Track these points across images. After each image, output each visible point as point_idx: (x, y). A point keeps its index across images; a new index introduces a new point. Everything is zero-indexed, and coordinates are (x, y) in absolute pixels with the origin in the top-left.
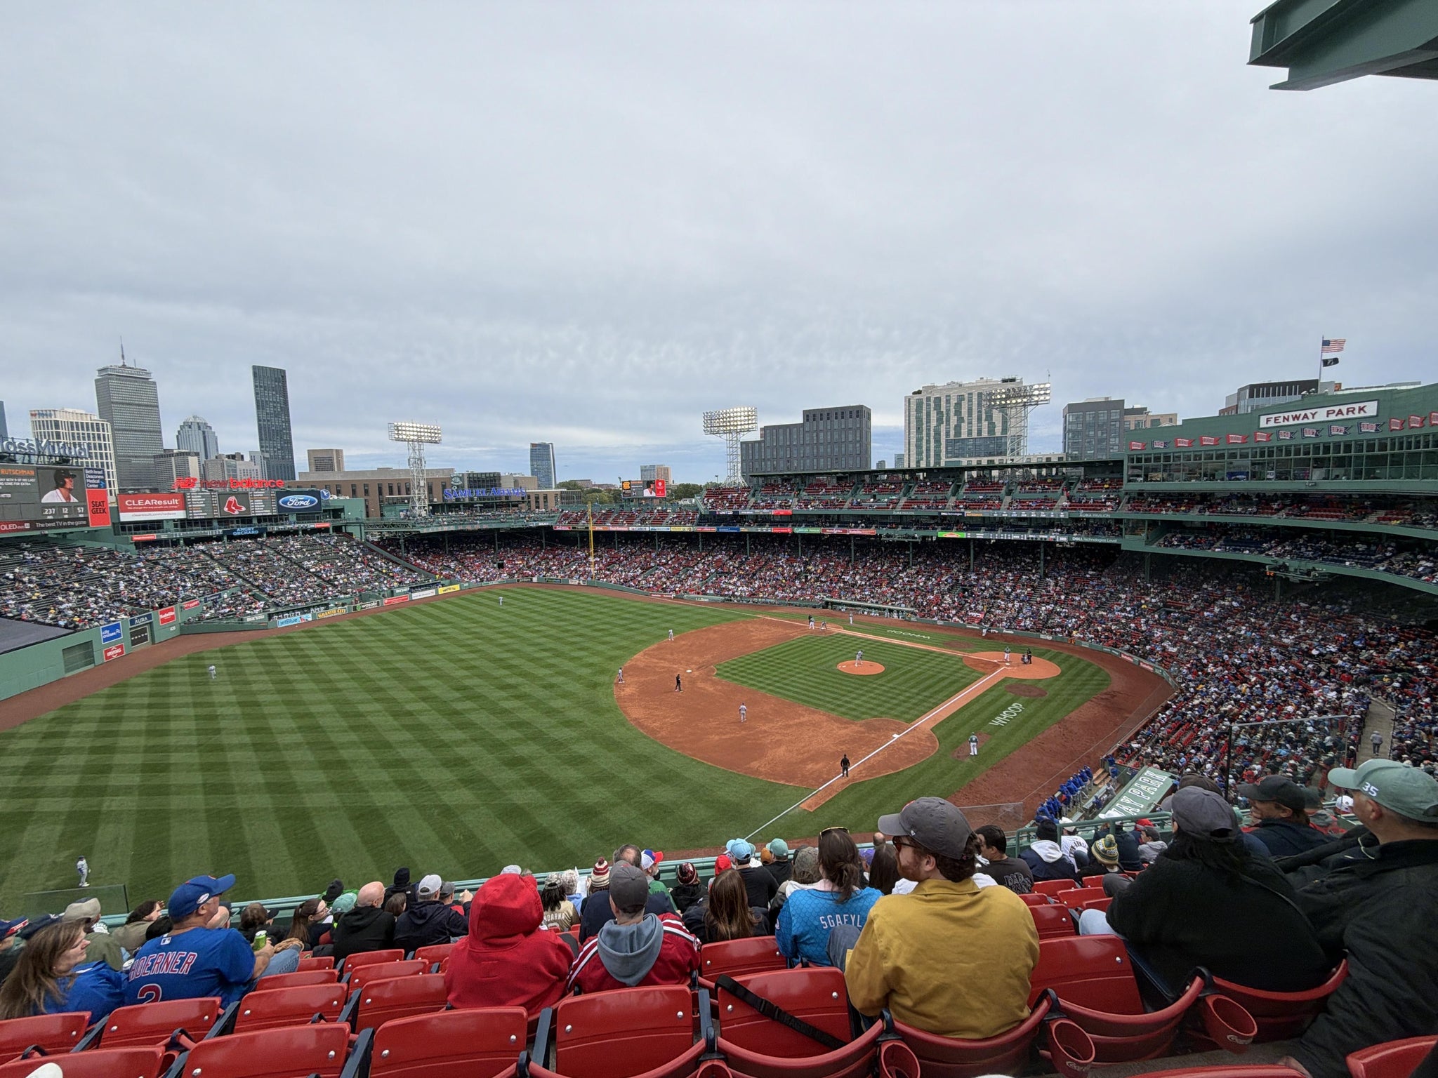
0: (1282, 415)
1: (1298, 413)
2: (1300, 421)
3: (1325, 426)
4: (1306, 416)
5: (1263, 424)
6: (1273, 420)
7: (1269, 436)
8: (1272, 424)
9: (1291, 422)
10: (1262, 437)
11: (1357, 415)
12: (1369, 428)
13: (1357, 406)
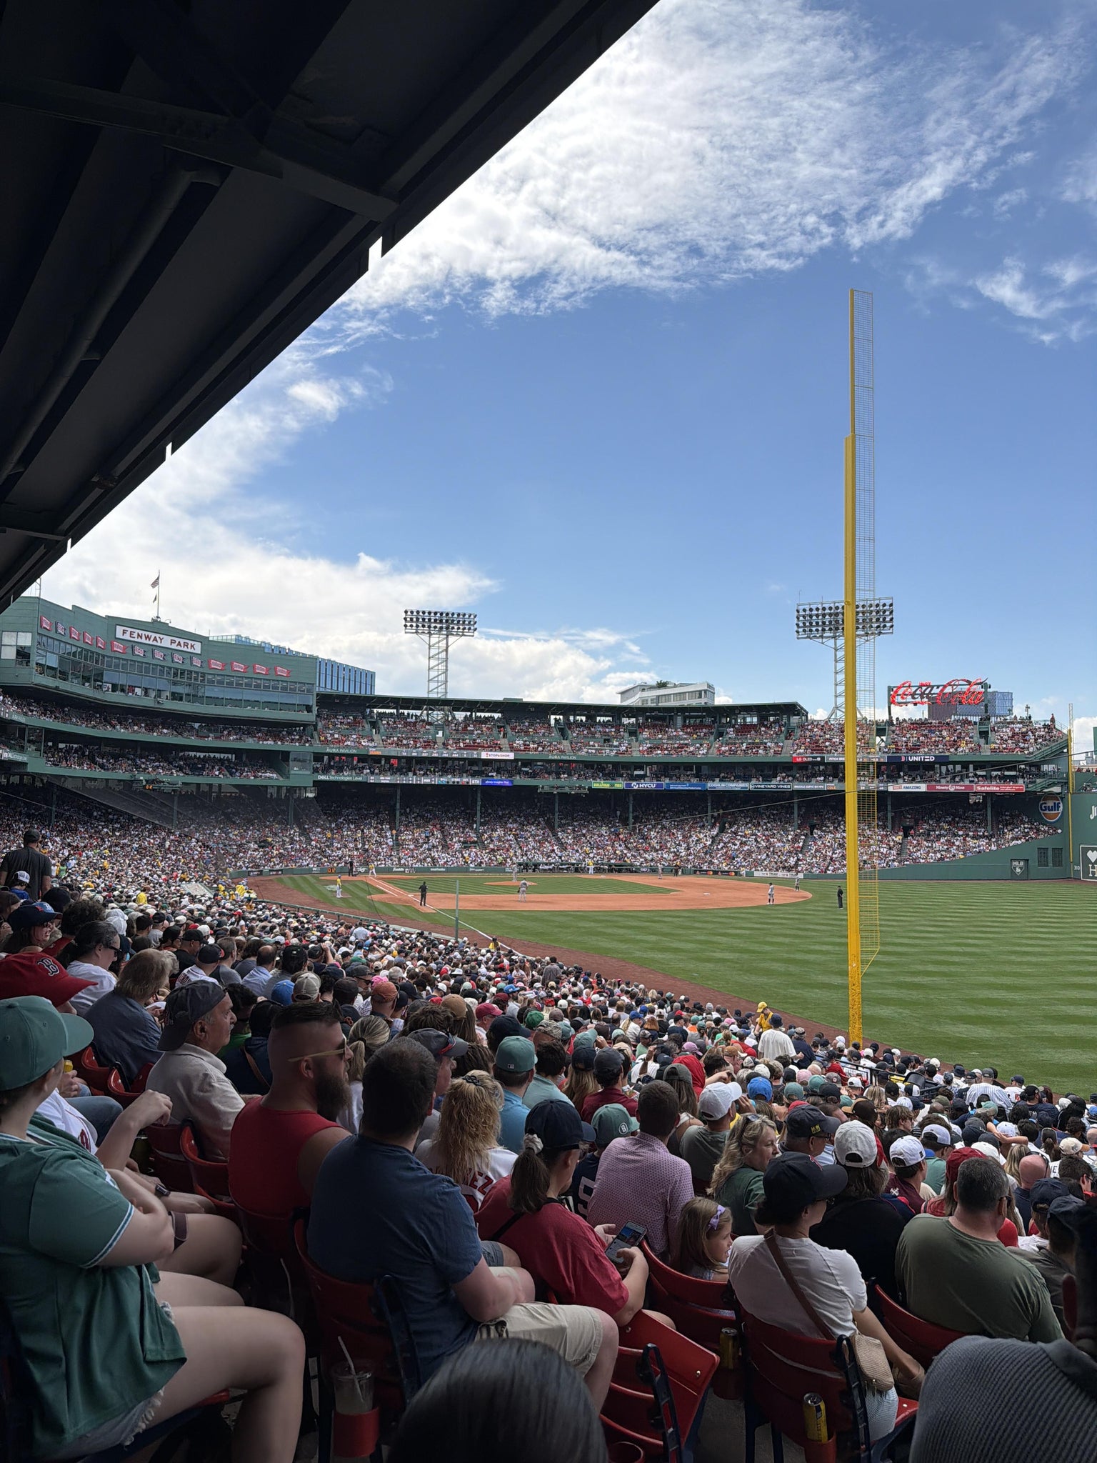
0: (137, 631)
1: (150, 634)
2: (151, 642)
3: (170, 652)
4: (155, 639)
5: (119, 634)
6: (128, 633)
7: (124, 649)
8: (127, 637)
9: (143, 640)
10: (119, 647)
11: (189, 650)
12: (197, 662)
13: (190, 642)
